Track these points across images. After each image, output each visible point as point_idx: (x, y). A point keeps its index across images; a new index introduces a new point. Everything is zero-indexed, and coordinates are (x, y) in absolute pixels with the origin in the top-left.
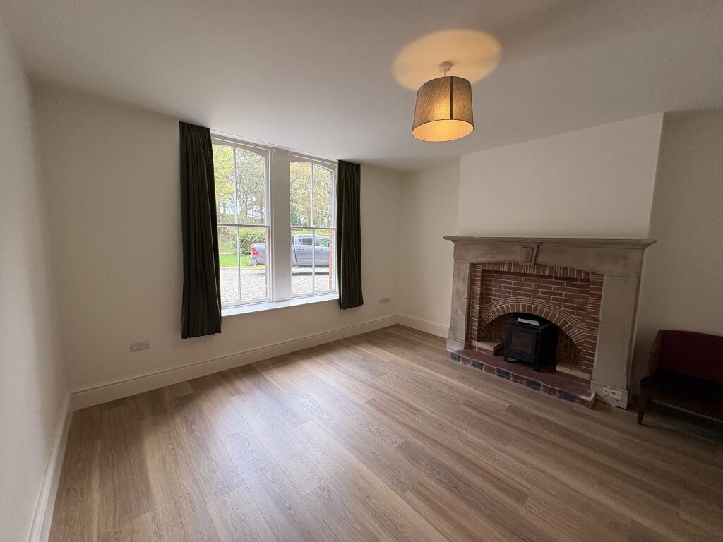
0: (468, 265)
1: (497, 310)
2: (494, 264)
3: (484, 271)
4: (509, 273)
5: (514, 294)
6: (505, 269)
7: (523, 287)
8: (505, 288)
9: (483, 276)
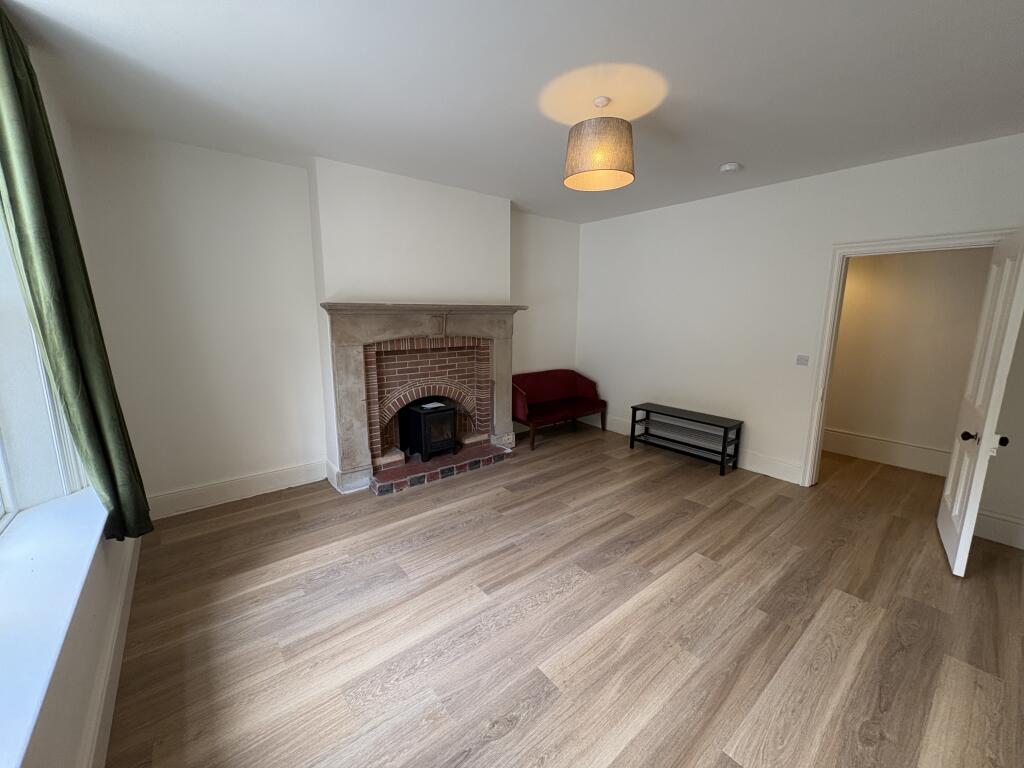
0: (361, 349)
1: (394, 404)
2: (392, 341)
3: (378, 353)
4: (412, 351)
5: (411, 377)
6: (406, 346)
7: (419, 367)
8: (399, 372)
9: (379, 361)
